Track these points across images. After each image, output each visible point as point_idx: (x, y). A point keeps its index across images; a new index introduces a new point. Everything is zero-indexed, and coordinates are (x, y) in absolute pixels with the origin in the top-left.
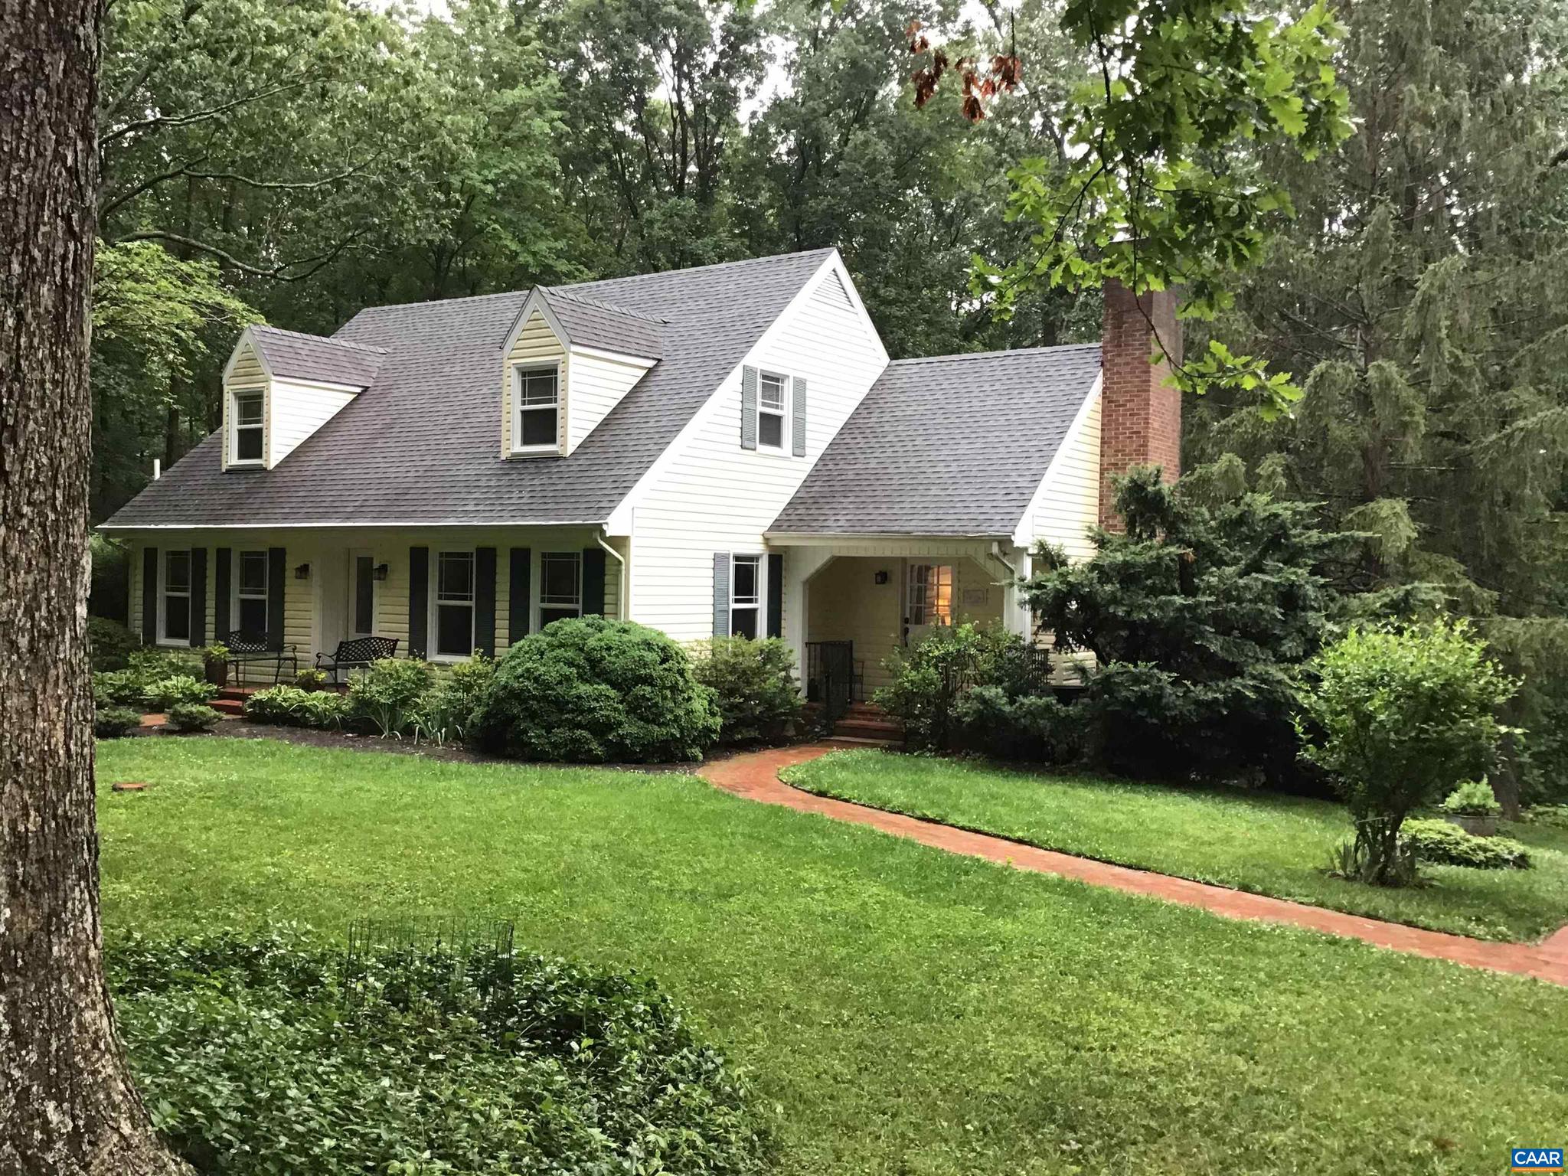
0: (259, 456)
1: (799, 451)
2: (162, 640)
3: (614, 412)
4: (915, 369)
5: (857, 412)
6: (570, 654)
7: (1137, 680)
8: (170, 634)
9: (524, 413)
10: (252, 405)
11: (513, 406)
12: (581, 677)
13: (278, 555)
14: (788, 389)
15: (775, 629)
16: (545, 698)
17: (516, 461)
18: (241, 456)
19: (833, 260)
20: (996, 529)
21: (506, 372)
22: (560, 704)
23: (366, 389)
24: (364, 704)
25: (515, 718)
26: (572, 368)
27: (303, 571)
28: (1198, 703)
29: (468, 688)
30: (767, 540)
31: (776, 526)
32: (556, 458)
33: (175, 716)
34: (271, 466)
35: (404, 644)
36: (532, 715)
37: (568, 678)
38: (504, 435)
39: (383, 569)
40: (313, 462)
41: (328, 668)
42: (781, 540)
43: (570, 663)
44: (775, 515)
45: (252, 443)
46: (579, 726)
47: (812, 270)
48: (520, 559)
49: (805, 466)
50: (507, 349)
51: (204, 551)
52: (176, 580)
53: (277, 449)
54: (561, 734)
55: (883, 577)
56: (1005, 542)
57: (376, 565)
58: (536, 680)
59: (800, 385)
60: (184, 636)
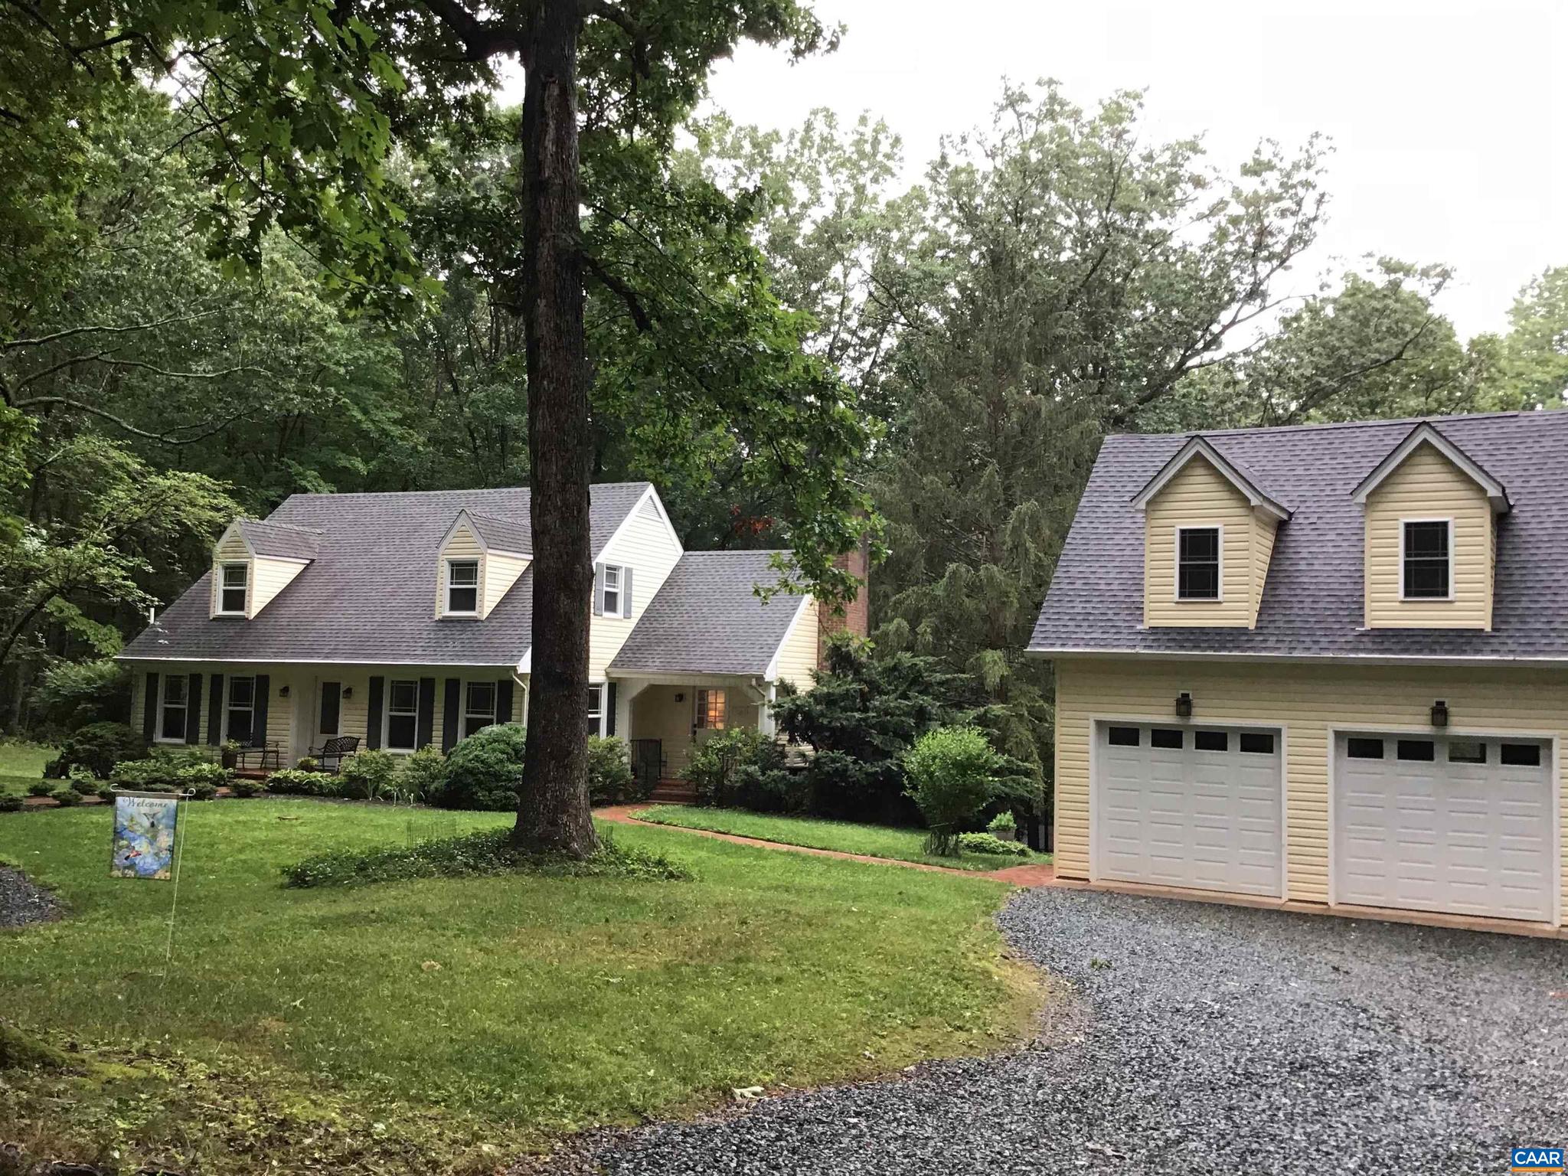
0: (242, 609)
1: (628, 615)
2: (159, 738)
3: (511, 590)
4: (701, 559)
5: (663, 588)
6: (502, 746)
7: (833, 761)
8: (165, 735)
9: (452, 590)
10: (237, 574)
11: (444, 585)
12: (508, 760)
13: (263, 681)
14: (621, 576)
15: (611, 731)
16: (488, 773)
17: (445, 621)
18: (225, 608)
19: (651, 490)
20: (754, 671)
21: (440, 563)
22: (497, 776)
23: (313, 561)
24: (352, 778)
25: (469, 785)
26: (488, 563)
27: (285, 691)
28: (867, 774)
29: (425, 768)
30: (607, 674)
31: (614, 664)
32: (476, 621)
33: (236, 786)
34: (252, 616)
35: (363, 741)
36: (479, 783)
37: (501, 761)
38: (438, 604)
39: (349, 691)
40: (285, 613)
41: (317, 757)
42: (617, 673)
43: (503, 752)
44: (613, 657)
45: (235, 599)
46: (509, 789)
47: (637, 497)
48: (452, 685)
49: (631, 624)
50: (442, 548)
51: (200, 677)
52: (173, 692)
53: (256, 603)
54: (498, 794)
55: (680, 697)
56: (760, 678)
57: (343, 688)
58: (482, 762)
59: (629, 571)
60: (182, 737)
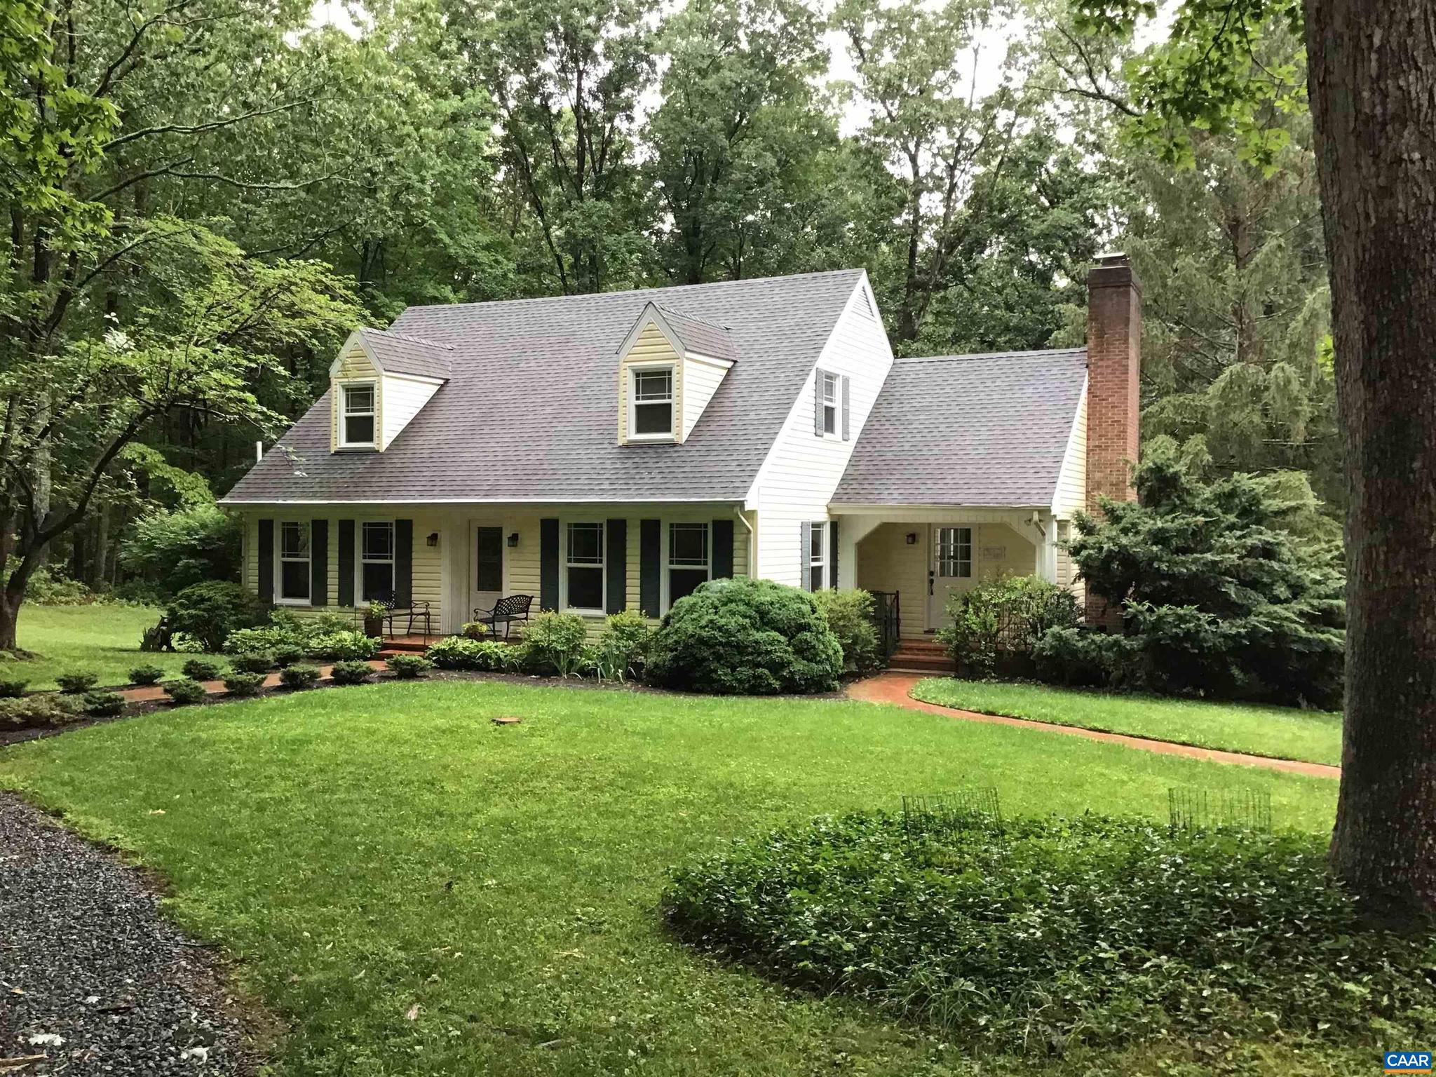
0: (370, 439)
1: (845, 436)
2: (278, 599)
3: (710, 405)
4: (919, 367)
5: (877, 405)
6: (742, 608)
7: (1182, 619)
8: (286, 594)
9: (638, 407)
10: (362, 396)
11: (628, 400)
12: (753, 625)
13: (406, 527)
14: (838, 385)
15: (834, 582)
16: (729, 644)
17: (631, 447)
18: (349, 439)
19: (864, 279)
20: (1035, 502)
21: (623, 373)
22: (740, 648)
23: (447, 381)
24: (538, 650)
25: (705, 659)
26: (686, 371)
27: (433, 539)
28: (1225, 636)
29: (631, 636)
30: (829, 509)
31: (836, 498)
32: (674, 445)
34: (383, 449)
35: (537, 601)
36: (719, 657)
37: (744, 627)
38: (621, 425)
39: (514, 539)
40: (424, 444)
41: (485, 621)
42: (842, 509)
43: (745, 617)
44: (834, 490)
45: (361, 428)
46: (758, 665)
47: (850, 287)
48: (650, 529)
49: (848, 448)
50: (623, 355)
51: (325, 523)
52: (292, 546)
53: (387, 429)
54: (744, 672)
55: (913, 538)
56: (1045, 512)
57: (506, 535)
58: (720, 629)
59: (846, 381)
60: (306, 596)
